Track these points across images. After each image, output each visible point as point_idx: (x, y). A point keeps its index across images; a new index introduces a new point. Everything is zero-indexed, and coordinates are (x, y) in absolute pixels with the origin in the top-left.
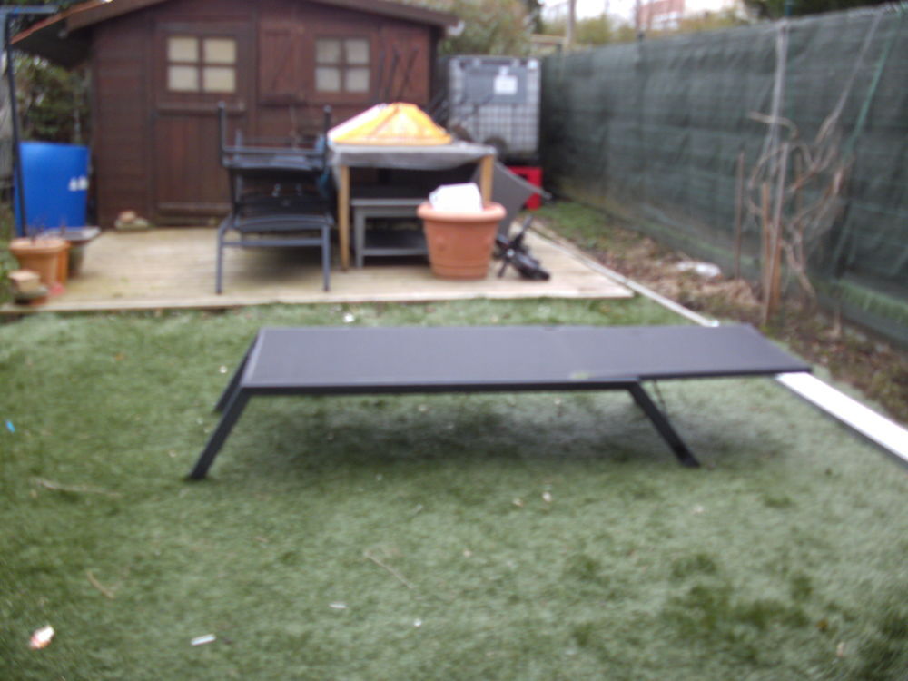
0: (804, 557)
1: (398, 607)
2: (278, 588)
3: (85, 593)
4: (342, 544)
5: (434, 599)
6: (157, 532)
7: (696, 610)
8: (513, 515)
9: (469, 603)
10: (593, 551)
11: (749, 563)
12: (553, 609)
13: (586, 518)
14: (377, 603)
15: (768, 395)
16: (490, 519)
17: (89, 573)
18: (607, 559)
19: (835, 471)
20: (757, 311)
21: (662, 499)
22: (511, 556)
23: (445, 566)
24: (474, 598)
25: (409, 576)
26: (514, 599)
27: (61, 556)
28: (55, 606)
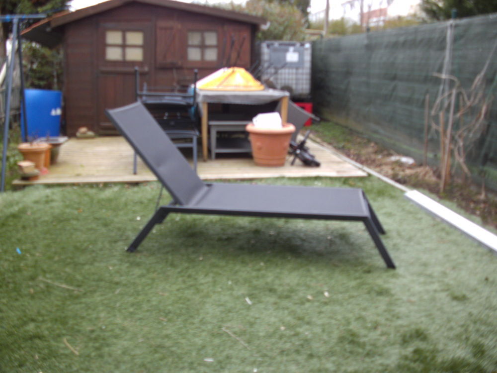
0: (478, 331)
1: (243, 360)
2: (174, 349)
3: (62, 351)
4: (210, 323)
5: (265, 356)
6: (102, 315)
7: (417, 363)
8: (307, 305)
9: (285, 358)
10: (354, 326)
11: (445, 334)
12: (334, 362)
13: (349, 307)
14: (231, 358)
15: (448, 233)
16: (294, 308)
17: (65, 340)
18: (363, 332)
19: (491, 279)
20: (437, 184)
21: (392, 295)
22: (307, 330)
23: (270, 336)
24: (287, 355)
25: (249, 342)
26: (311, 356)
27: (47, 329)
28: (44, 359)
